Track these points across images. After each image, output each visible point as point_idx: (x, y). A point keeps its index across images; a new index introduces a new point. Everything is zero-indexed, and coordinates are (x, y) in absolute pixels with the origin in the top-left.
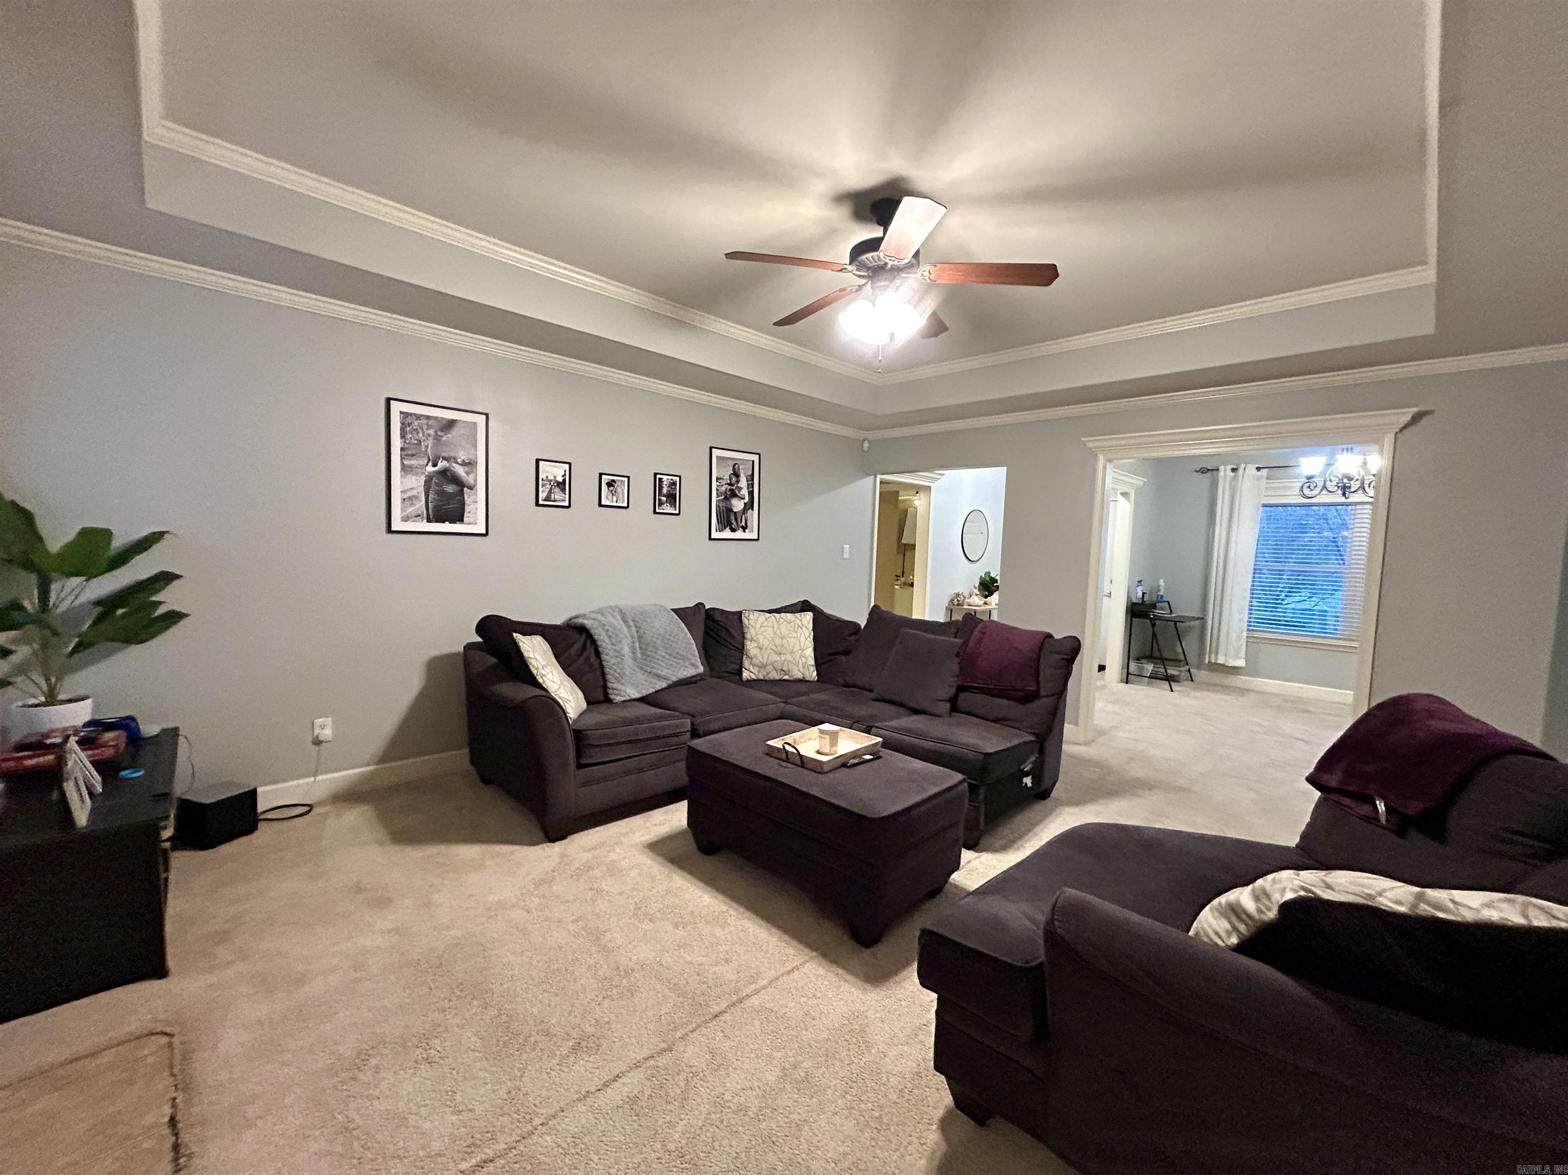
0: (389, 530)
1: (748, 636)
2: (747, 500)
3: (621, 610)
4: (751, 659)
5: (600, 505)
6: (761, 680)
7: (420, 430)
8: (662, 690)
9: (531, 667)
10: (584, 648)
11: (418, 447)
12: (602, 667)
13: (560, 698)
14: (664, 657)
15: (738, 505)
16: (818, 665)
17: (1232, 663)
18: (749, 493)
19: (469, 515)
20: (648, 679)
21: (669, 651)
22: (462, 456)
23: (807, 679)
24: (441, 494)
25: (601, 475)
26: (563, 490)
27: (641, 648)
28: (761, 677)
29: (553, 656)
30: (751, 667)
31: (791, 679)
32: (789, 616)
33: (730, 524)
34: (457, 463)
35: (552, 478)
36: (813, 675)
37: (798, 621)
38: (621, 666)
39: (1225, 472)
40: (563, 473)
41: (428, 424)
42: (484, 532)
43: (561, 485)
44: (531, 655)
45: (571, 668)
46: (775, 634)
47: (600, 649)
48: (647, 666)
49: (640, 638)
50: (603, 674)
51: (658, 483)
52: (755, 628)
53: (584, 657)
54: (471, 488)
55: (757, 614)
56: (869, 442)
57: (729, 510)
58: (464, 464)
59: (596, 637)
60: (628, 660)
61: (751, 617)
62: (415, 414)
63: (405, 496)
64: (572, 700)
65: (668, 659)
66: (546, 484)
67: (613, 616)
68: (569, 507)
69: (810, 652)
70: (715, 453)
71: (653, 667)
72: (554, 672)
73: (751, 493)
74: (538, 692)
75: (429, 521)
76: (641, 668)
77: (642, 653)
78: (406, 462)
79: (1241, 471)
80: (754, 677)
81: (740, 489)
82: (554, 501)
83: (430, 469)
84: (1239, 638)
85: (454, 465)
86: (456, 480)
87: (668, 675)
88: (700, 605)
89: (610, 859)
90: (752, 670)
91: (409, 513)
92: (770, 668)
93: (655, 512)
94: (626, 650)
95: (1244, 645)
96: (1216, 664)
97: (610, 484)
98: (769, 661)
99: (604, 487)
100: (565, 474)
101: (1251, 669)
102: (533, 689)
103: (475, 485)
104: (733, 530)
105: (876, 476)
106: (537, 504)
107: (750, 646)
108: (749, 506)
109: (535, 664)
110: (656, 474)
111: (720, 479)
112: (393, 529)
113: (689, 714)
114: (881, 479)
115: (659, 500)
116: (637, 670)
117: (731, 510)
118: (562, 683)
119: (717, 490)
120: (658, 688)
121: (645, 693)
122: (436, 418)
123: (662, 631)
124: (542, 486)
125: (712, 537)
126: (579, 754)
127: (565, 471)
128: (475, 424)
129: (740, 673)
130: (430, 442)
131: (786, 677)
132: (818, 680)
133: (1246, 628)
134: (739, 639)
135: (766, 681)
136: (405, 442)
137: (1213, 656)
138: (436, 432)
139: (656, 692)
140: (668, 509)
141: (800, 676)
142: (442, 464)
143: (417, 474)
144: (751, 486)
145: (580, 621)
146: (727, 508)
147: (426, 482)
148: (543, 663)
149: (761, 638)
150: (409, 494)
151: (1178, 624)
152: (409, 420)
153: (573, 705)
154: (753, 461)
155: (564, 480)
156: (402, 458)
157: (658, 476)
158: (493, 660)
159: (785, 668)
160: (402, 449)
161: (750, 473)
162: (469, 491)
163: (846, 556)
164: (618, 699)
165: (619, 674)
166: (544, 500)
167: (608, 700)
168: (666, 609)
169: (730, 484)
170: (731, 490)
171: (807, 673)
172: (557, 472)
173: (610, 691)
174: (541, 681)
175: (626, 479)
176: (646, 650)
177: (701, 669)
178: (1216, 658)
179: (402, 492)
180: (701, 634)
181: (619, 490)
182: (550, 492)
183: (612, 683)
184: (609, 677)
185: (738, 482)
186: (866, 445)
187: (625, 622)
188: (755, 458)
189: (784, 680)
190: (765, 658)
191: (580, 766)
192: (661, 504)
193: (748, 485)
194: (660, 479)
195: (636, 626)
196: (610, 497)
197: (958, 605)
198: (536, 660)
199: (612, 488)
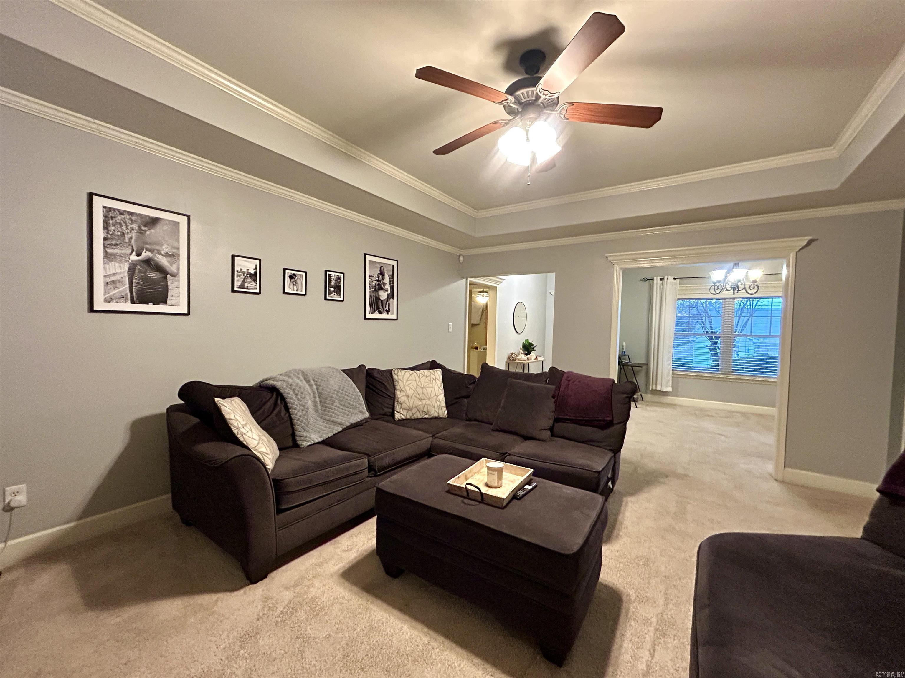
0: (91, 309)
1: (398, 387)
2: (389, 292)
3: (303, 373)
4: (401, 404)
5: (284, 292)
6: (409, 419)
7: (123, 224)
8: (339, 433)
9: (232, 427)
10: (275, 405)
11: (122, 238)
12: (291, 419)
13: (260, 452)
14: (339, 407)
15: (383, 295)
16: (447, 406)
17: (665, 390)
18: (391, 287)
19: (172, 298)
20: (328, 426)
21: (343, 403)
22: (165, 249)
23: (441, 416)
24: (145, 279)
25: (284, 270)
26: (255, 281)
27: (320, 402)
28: (408, 417)
29: (250, 415)
30: (401, 410)
31: (430, 417)
32: (426, 372)
33: (378, 308)
34: (161, 254)
35: (245, 271)
36: (444, 413)
37: (432, 376)
38: (306, 417)
39: (657, 280)
40: (254, 267)
41: (132, 220)
42: (186, 312)
43: (253, 276)
44: (232, 417)
45: (265, 422)
46: (417, 385)
47: (288, 404)
48: (326, 415)
49: (320, 394)
50: (292, 425)
51: (327, 278)
52: (403, 382)
53: (275, 412)
54: (174, 276)
55: (403, 372)
56: (463, 256)
57: (378, 298)
58: (167, 255)
59: (285, 395)
60: (311, 411)
61: (400, 373)
62: (118, 210)
63: (108, 280)
64: (269, 452)
65: (342, 409)
66: (240, 276)
67: (298, 378)
68: (259, 293)
69: (442, 397)
70: (368, 258)
71: (331, 416)
72: (253, 430)
73: (392, 288)
74: (241, 451)
75: (133, 302)
76: (321, 418)
77: (322, 406)
78: (109, 251)
79: (665, 280)
80: (404, 418)
81: (384, 284)
82: (247, 288)
83: (134, 257)
84: (668, 375)
85: (157, 255)
86: (159, 269)
87: (343, 422)
88: (362, 366)
89: (310, 596)
90: (402, 412)
91: (114, 294)
92: (414, 410)
93: (326, 299)
94: (310, 404)
95: (671, 379)
96: (656, 390)
97: (291, 277)
98: (414, 406)
99: (287, 279)
100: (256, 268)
101: (675, 393)
102: (237, 447)
103: (178, 273)
104: (380, 313)
105: (467, 279)
106: (233, 291)
107: (399, 394)
108: (391, 296)
109: (236, 424)
110: (326, 271)
111: (371, 276)
112: (95, 309)
113: (366, 454)
114: (470, 281)
115: (329, 290)
116: (318, 418)
117: (379, 299)
118: (260, 438)
119: (370, 284)
120: (335, 432)
121: (325, 437)
122: (140, 215)
123: (336, 388)
124: (237, 277)
125: (367, 317)
126: (278, 502)
127: (256, 265)
128: (178, 223)
129: (393, 415)
130: (134, 235)
131: (426, 416)
132: (448, 417)
133: (671, 369)
134: (392, 390)
135: (412, 419)
136: (108, 233)
137: (654, 386)
138: (139, 227)
139: (334, 435)
140: (336, 297)
141: (436, 415)
142: (145, 255)
143: (120, 262)
144: (392, 282)
145: (271, 382)
146: (376, 297)
147: (129, 269)
148: (244, 423)
149: (408, 388)
150: (113, 278)
151: (634, 368)
152: (111, 214)
153: (270, 457)
154: (393, 266)
155: (256, 273)
156: (105, 247)
157: (328, 273)
158: (195, 420)
159: (425, 410)
160: (105, 239)
161: (391, 273)
162: (172, 278)
163: (450, 330)
164: (305, 444)
165: (305, 424)
166: (239, 288)
167: (296, 445)
168: (337, 370)
169: (378, 281)
170: (379, 285)
171: (440, 411)
172: (250, 266)
173: (298, 438)
174: (241, 439)
175: (304, 274)
176: (325, 403)
177: (367, 415)
178: (656, 387)
179: (105, 276)
180: (364, 386)
181: (299, 281)
182: (244, 281)
183: (300, 432)
184: (296, 427)
185: (383, 279)
186: (461, 258)
187: (308, 382)
188: (394, 263)
189: (425, 418)
190: (411, 402)
191: (279, 511)
192: (330, 293)
193: (390, 281)
194: (329, 275)
195: (316, 385)
196: (292, 287)
197: (513, 360)
198: (237, 421)
199: (293, 280)
